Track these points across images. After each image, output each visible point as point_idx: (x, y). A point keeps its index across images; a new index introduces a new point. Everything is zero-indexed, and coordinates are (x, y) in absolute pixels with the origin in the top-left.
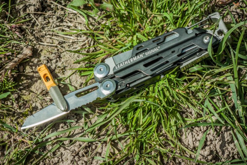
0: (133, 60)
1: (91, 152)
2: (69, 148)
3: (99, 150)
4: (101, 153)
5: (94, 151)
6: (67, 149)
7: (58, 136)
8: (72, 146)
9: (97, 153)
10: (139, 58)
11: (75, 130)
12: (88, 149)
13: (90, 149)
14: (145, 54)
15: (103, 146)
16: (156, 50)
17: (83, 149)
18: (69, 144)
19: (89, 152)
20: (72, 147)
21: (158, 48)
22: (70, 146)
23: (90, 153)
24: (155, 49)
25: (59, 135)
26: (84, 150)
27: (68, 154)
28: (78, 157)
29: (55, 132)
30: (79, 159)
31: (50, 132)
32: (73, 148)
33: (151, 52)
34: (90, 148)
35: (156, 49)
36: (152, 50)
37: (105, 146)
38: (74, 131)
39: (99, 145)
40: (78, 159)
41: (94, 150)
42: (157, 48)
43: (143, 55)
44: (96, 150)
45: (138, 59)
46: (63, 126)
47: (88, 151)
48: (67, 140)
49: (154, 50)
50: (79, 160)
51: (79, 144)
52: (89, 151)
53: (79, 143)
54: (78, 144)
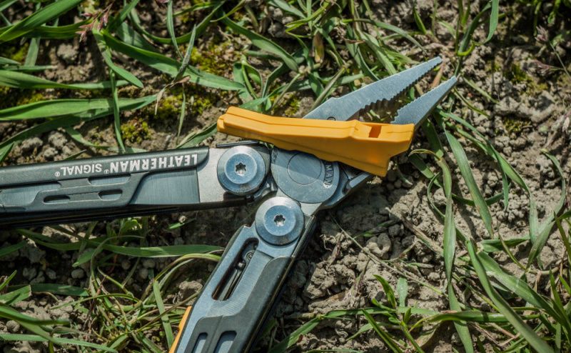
0: (141, 163)
1: (419, 268)
2: (424, 204)
3: (427, 291)
4: (417, 299)
5: (423, 278)
6: (421, 200)
7: (457, 170)
8: (430, 212)
9: (418, 287)
10: (122, 164)
11: (480, 218)
12: (425, 259)
13: (426, 266)
14: (103, 168)
15: (437, 300)
16: (69, 169)
17: (423, 245)
18: (436, 204)
19: (418, 261)
20: (427, 215)
21: (62, 172)
22: (431, 208)
23: (415, 266)
24: (70, 173)
25: (460, 173)
26: (419, 246)
27: (409, 203)
28: (401, 235)
29: (470, 162)
30: (395, 236)
31: (469, 149)
32: (425, 216)
33: (85, 168)
34: (431, 266)
35: (67, 172)
36: (81, 172)
37: (437, 307)
38: (475, 217)
39: (439, 291)
40: (396, 233)
41: (427, 279)
42: (65, 174)
43: (109, 168)
44: (426, 284)
45: (127, 162)
46: (489, 182)
47: (419, 259)
48: (446, 196)
49: (74, 171)
50: (390, 237)
51: (437, 233)
52: (421, 262)
53: (442, 232)
54: (437, 230)
